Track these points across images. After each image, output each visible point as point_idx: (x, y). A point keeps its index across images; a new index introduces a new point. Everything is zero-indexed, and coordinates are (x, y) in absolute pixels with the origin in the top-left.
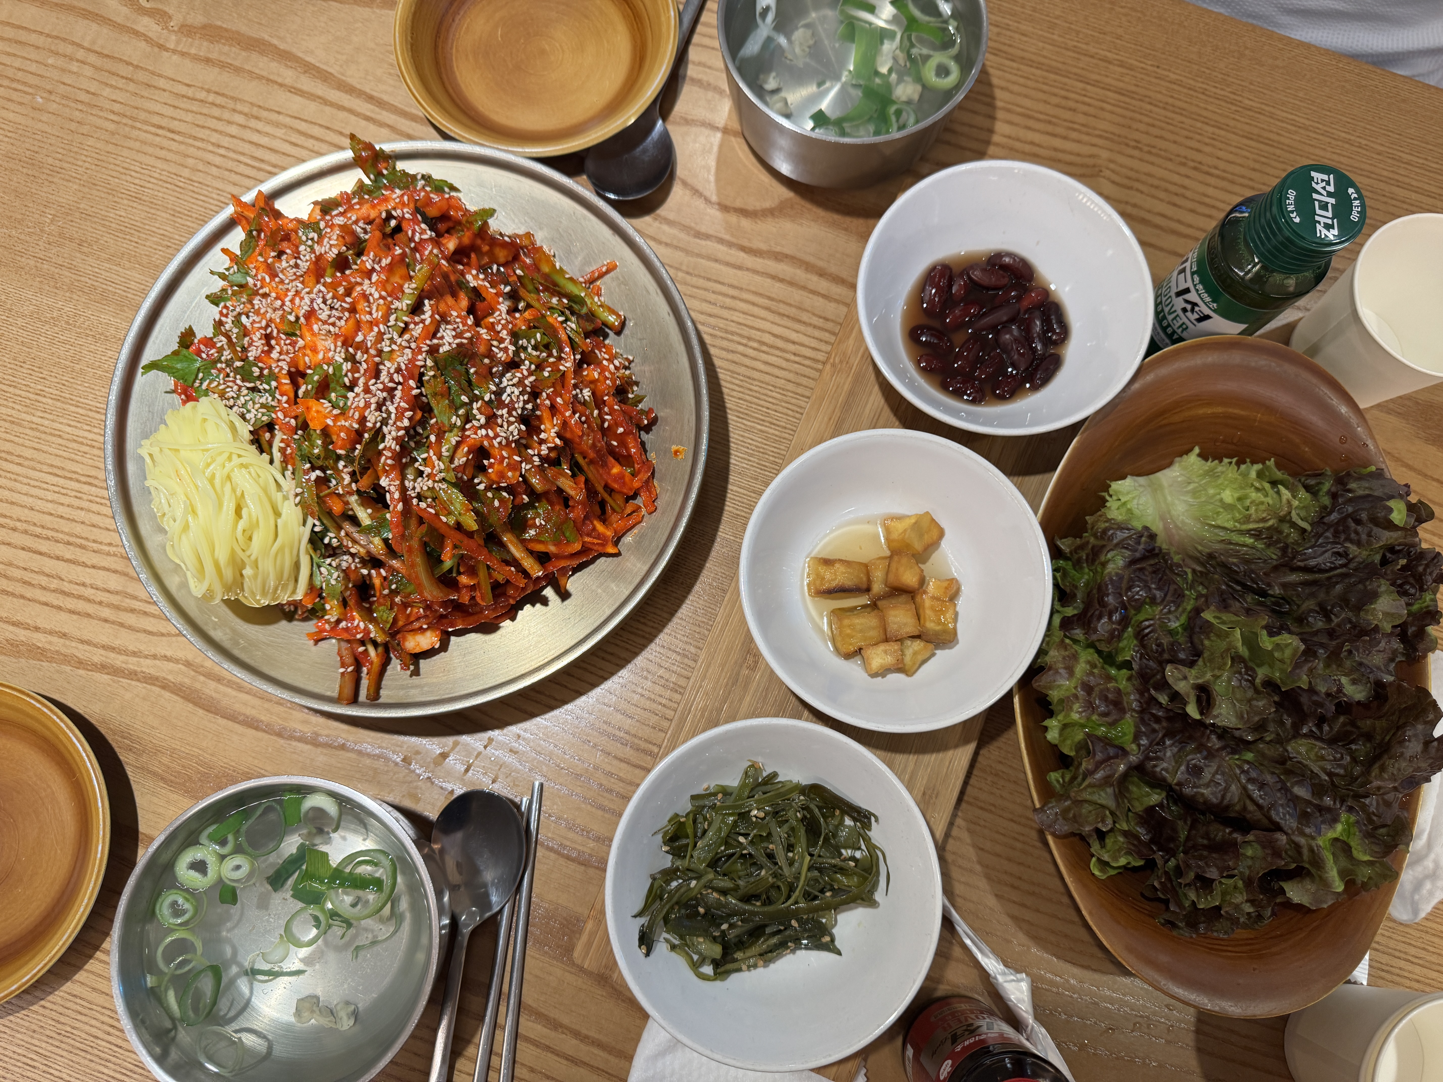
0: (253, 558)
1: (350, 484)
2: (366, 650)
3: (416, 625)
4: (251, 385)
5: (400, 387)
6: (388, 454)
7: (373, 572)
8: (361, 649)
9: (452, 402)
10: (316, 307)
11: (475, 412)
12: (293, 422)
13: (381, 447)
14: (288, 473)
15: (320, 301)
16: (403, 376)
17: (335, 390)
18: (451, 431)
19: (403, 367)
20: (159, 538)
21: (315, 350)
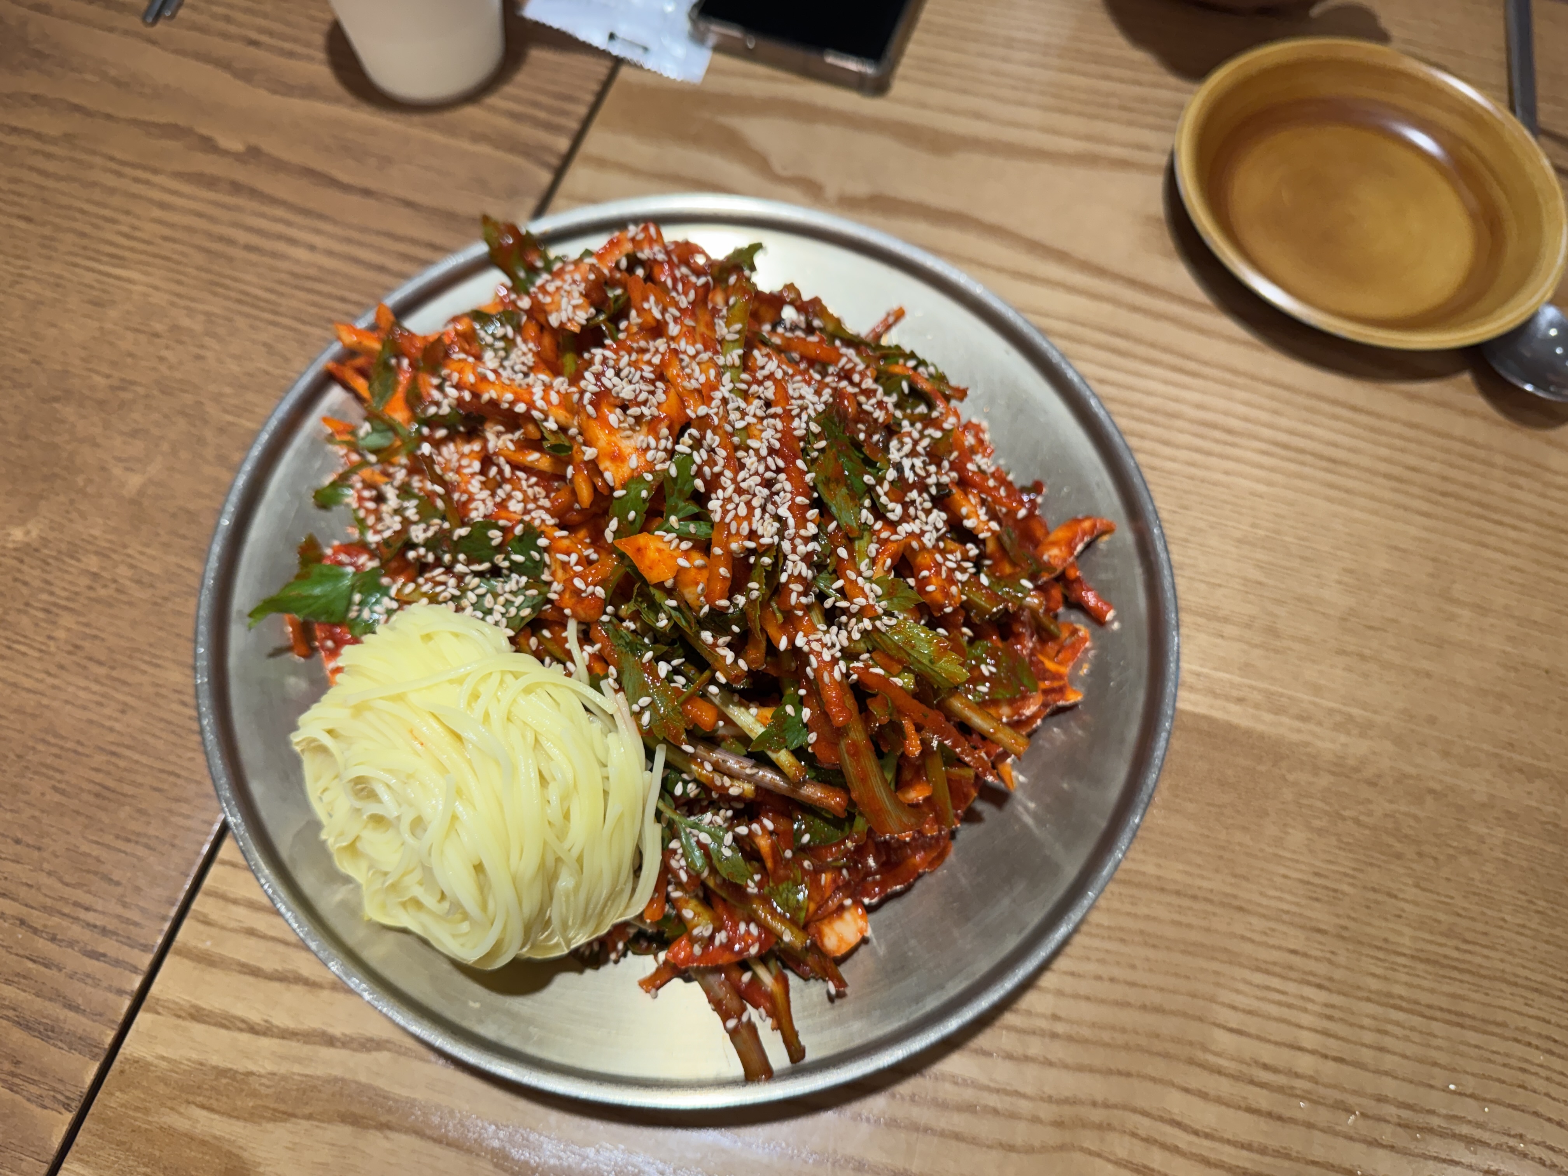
0: (575, 852)
1: (735, 661)
2: (755, 978)
3: (832, 904)
4: (486, 566)
5: (782, 476)
6: (797, 587)
7: (755, 827)
8: (746, 977)
9: (850, 488)
10: (609, 384)
11: (884, 499)
12: (600, 591)
13: (784, 578)
14: (609, 684)
15: (610, 373)
16: (784, 458)
17: (674, 511)
18: (861, 538)
19: (777, 445)
20: (341, 894)
21: (618, 458)
